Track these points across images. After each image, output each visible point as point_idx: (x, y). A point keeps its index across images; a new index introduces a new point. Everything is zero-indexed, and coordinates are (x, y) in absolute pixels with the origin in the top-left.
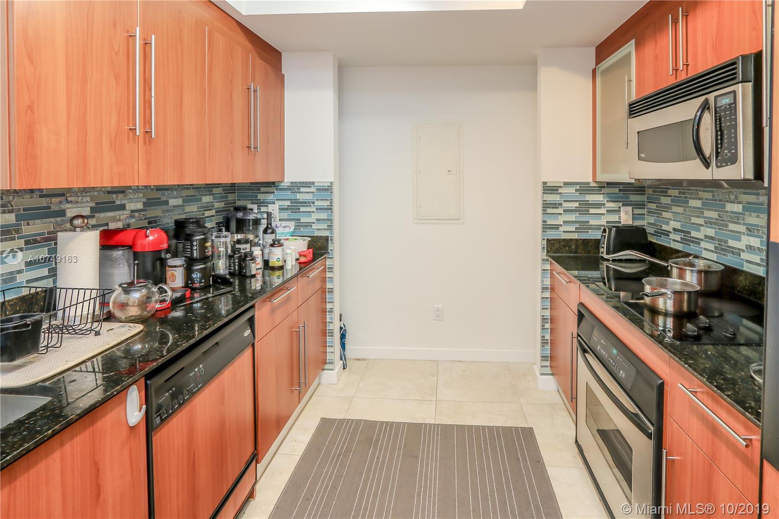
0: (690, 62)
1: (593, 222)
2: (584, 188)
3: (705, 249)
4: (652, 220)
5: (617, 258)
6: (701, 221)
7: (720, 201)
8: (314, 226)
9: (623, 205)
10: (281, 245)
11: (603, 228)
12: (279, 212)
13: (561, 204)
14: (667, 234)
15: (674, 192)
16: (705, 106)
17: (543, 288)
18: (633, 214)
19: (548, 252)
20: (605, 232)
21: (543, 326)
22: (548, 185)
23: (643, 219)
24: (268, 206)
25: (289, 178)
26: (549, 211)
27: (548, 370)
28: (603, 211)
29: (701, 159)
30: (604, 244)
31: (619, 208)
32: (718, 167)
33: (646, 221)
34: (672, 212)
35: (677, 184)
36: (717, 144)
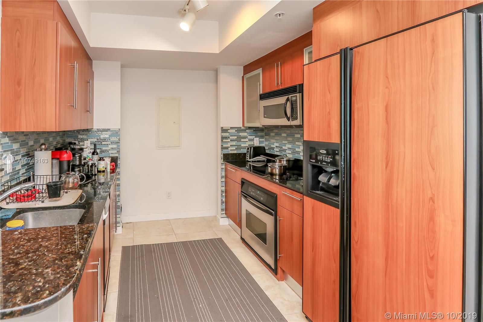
0: (283, 82)
1: (243, 145)
2: (239, 130)
3: (288, 153)
4: (267, 143)
5: (253, 160)
6: (286, 142)
7: (293, 133)
8: (110, 152)
9: (255, 137)
10: (104, 160)
11: (247, 148)
12: (90, 145)
13: (229, 137)
14: (273, 149)
15: (276, 131)
16: (288, 100)
17: (222, 177)
18: (259, 141)
19: (224, 160)
20: (249, 149)
21: (222, 195)
22: (224, 128)
23: (263, 143)
24: (84, 142)
25: (96, 126)
26: (224, 140)
27: (225, 215)
28: (247, 140)
29: (287, 118)
30: (248, 155)
31: (254, 138)
32: (292, 121)
33: (264, 144)
34: (275, 139)
35: (276, 127)
36: (292, 113)
